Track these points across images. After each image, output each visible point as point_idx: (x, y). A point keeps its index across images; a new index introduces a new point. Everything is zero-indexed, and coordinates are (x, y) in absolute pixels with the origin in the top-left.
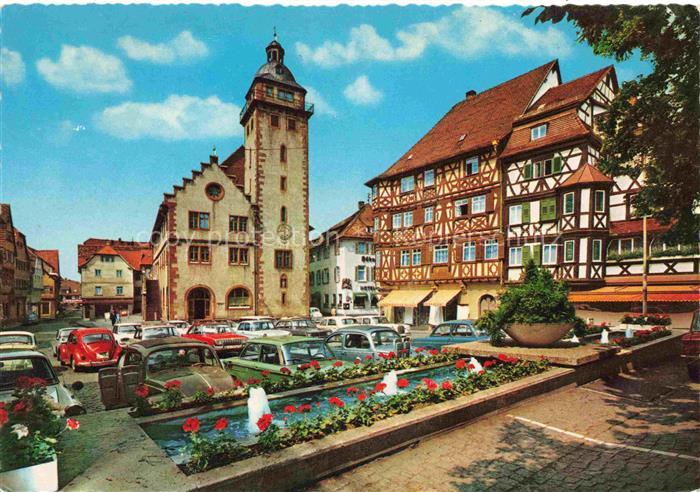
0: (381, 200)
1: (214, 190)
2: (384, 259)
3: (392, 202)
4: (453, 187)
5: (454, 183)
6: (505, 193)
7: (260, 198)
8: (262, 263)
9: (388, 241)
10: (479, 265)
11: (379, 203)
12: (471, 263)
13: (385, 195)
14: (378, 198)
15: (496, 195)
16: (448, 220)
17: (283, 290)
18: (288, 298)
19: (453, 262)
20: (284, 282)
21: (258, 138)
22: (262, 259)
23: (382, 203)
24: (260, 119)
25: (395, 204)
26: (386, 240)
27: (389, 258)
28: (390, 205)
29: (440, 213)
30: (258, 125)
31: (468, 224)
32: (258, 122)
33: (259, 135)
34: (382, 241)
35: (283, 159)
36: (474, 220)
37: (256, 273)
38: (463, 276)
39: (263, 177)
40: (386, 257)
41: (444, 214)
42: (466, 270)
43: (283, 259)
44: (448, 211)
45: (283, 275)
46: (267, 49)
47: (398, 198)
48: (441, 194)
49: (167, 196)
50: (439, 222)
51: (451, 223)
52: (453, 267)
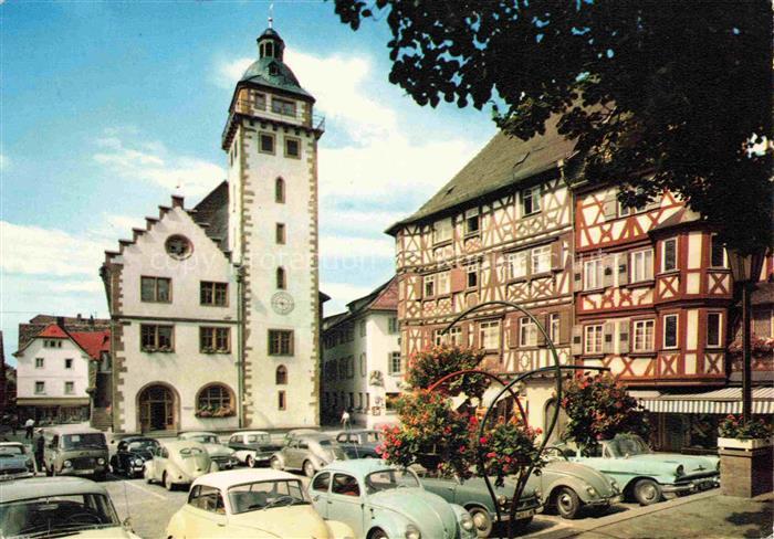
0: (407, 255)
1: (177, 245)
2: (411, 342)
3: (422, 259)
4: (506, 233)
5: (507, 228)
6: (578, 241)
7: (247, 255)
8: (250, 349)
9: (417, 316)
10: (543, 352)
11: (404, 259)
12: (531, 349)
13: (413, 247)
14: (402, 253)
15: (566, 245)
16: (499, 285)
17: (281, 388)
18: (288, 400)
19: (506, 348)
20: (281, 376)
21: (242, 169)
22: (248, 344)
23: (408, 258)
24: (246, 141)
25: (426, 261)
26: (413, 314)
27: (419, 341)
28: (419, 263)
29: (487, 272)
30: (242, 149)
31: (527, 291)
32: (243, 145)
33: (244, 166)
34: (409, 316)
35: (280, 197)
36: (535, 283)
37: (242, 364)
38: (521, 369)
39: (251, 225)
40: (415, 339)
41: (493, 274)
42: (524, 361)
43: (280, 342)
44: (498, 269)
45: (281, 367)
46: (259, 40)
47: (430, 252)
48: (488, 244)
49: (110, 255)
50: (487, 288)
51: (503, 288)
52: (506, 356)
